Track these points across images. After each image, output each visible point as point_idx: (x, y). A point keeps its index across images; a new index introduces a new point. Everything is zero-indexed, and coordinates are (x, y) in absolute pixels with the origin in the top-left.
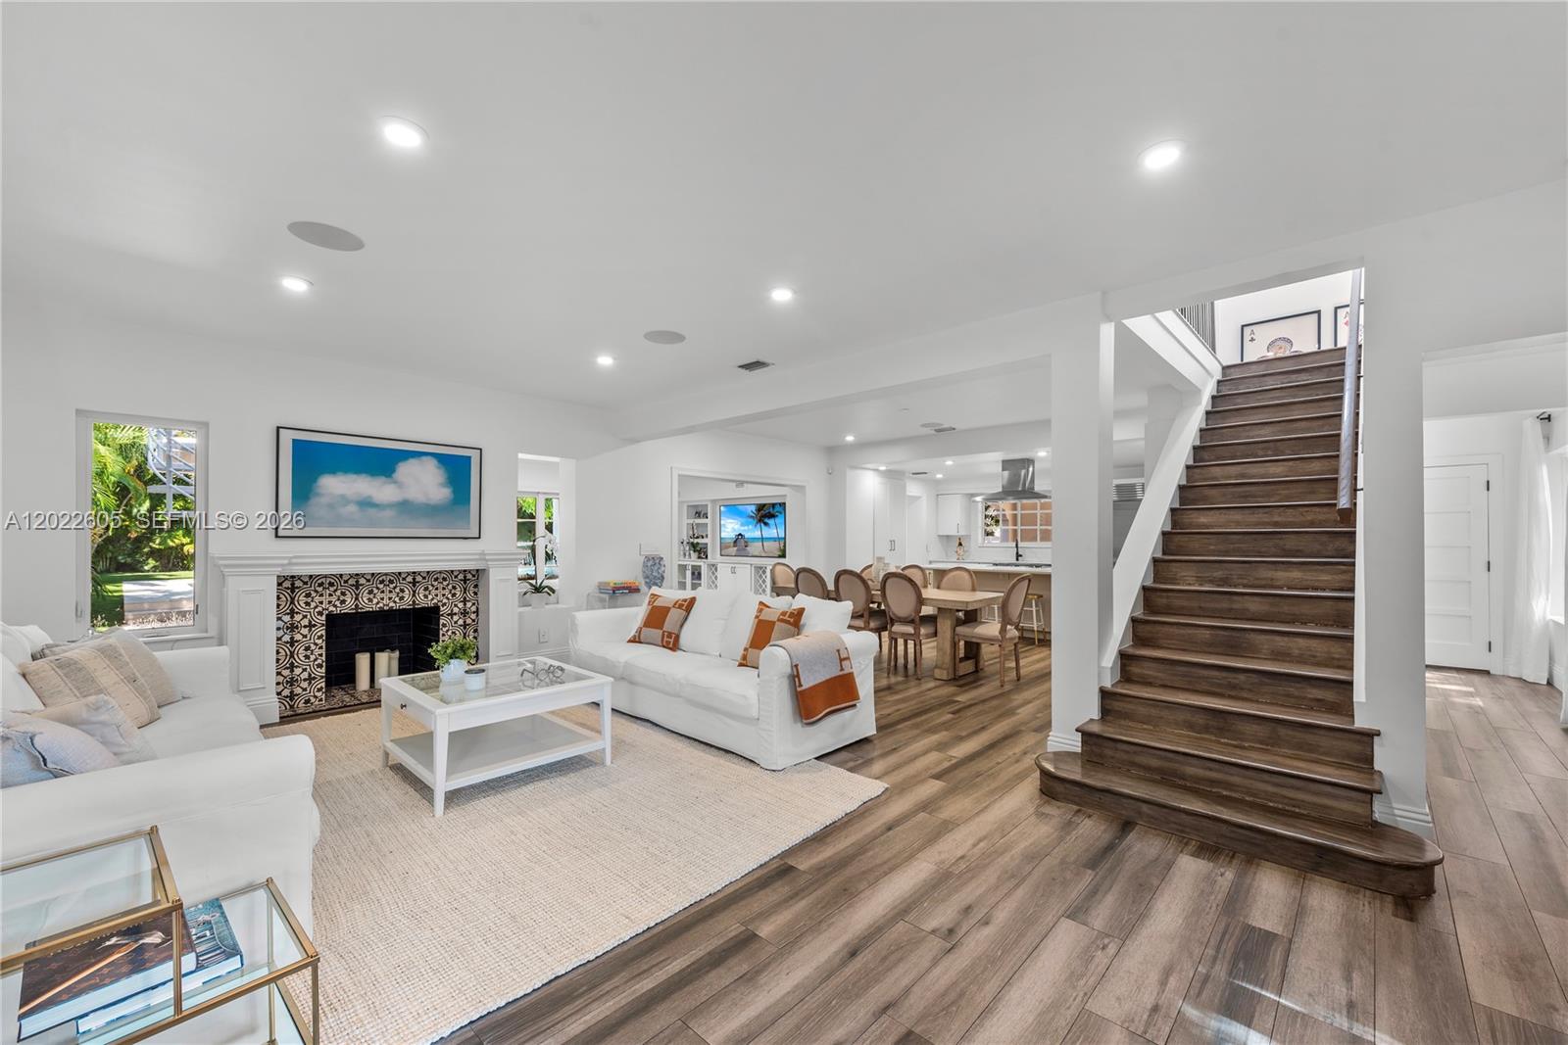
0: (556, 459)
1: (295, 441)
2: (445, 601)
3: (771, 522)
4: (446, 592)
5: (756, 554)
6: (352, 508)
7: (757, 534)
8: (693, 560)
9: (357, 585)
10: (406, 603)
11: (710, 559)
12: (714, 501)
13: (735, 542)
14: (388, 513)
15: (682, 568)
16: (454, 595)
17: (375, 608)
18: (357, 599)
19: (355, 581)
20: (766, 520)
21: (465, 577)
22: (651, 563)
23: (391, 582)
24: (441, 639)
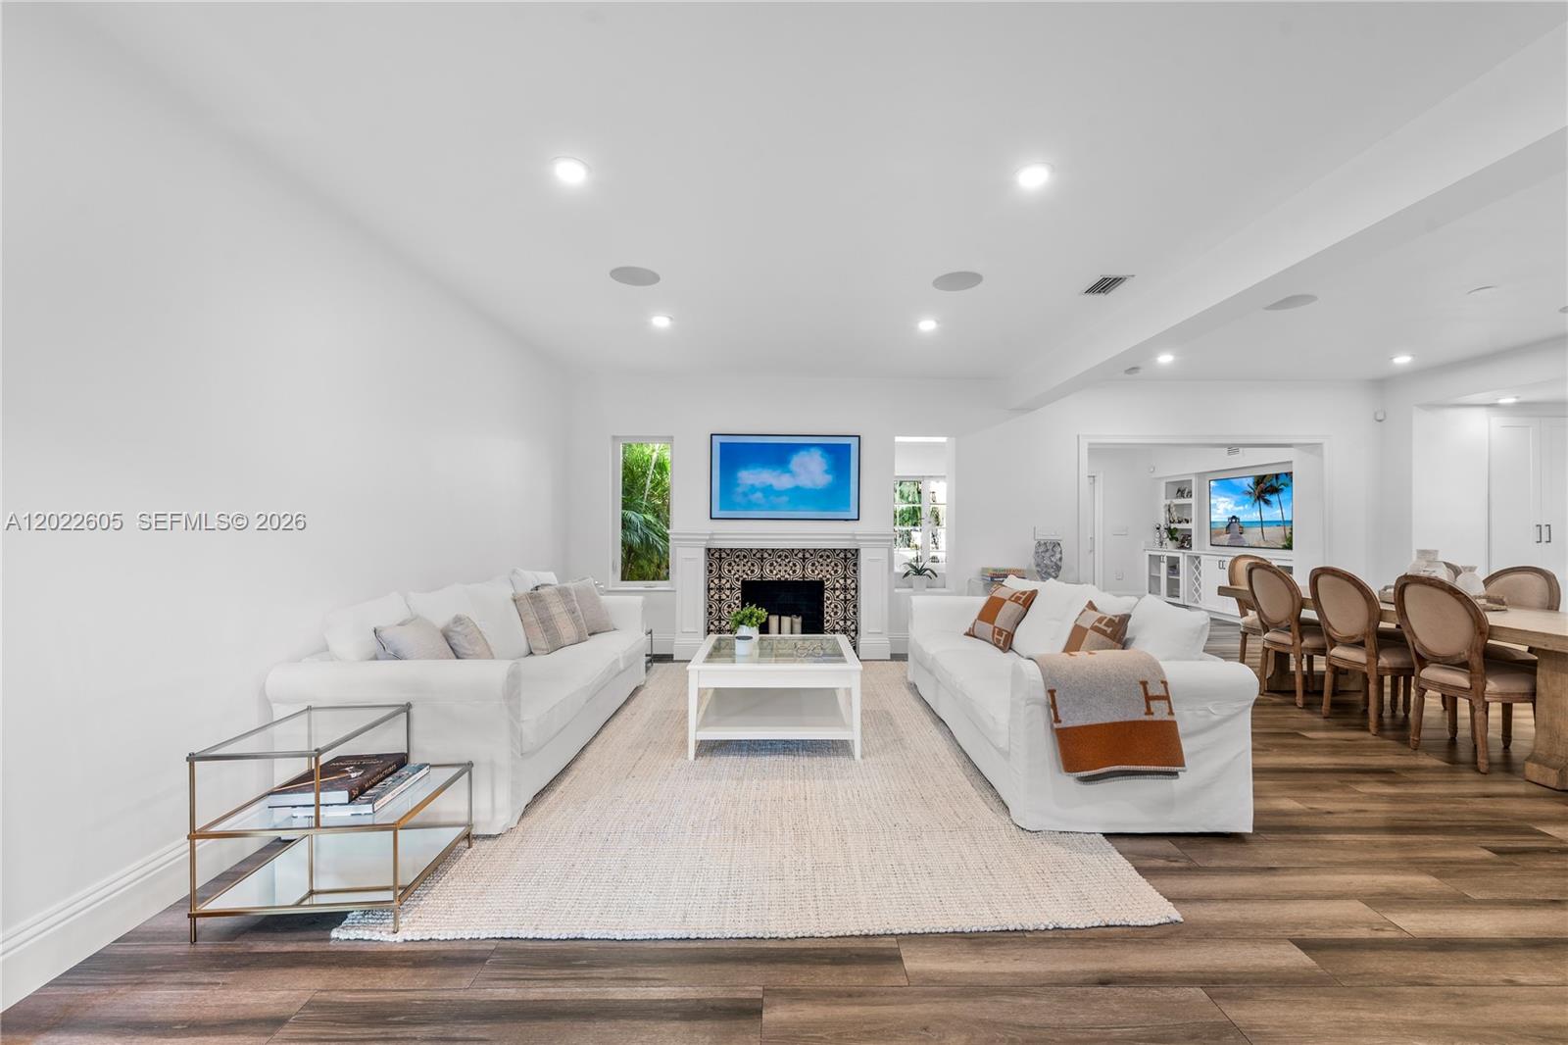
0: (943, 440)
1: (721, 444)
2: (828, 576)
3: (1273, 498)
4: (830, 568)
5: (1255, 543)
6: (759, 495)
7: (1255, 516)
8: (1170, 550)
9: (762, 559)
10: (797, 577)
11: (1194, 551)
12: (1201, 475)
13: (1228, 527)
14: (785, 499)
15: (1155, 560)
16: (836, 572)
17: (775, 578)
18: (762, 570)
19: (760, 555)
20: (1268, 497)
21: (845, 556)
22: (1042, 549)
23: (786, 557)
24: (826, 610)
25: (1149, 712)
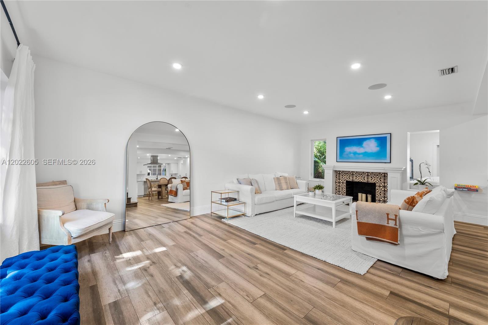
1: (340, 140)
2: (377, 182)
4: (378, 179)
6: (352, 155)
9: (353, 174)
10: (365, 181)
14: (361, 156)
16: (381, 180)
17: (357, 181)
18: (353, 178)
19: (353, 173)
21: (384, 175)
23: (361, 174)
24: (376, 193)
25: (388, 223)
